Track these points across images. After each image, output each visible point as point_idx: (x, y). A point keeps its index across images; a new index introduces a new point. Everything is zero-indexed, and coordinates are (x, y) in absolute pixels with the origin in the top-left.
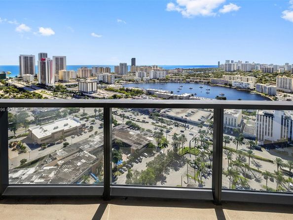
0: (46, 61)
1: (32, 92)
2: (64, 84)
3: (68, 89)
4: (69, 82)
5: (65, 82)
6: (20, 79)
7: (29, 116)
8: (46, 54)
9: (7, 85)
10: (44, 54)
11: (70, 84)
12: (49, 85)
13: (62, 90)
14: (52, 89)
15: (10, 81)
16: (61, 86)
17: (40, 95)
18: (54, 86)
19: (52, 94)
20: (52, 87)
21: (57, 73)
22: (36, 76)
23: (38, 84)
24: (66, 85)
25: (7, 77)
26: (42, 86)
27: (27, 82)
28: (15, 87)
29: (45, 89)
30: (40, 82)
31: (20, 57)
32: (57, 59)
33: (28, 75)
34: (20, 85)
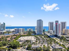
0: (58, 24)
1: (52, 38)
2: (65, 36)
3: (67, 39)
4: (67, 35)
5: (66, 35)
6: (49, 32)
7: (51, 49)
8: (58, 21)
9: (45, 34)
10: (57, 21)
11: (68, 36)
12: (59, 36)
13: (64, 39)
14: (60, 38)
15: (46, 33)
16: (64, 37)
17: (55, 40)
18: (61, 37)
19: (59, 40)
20: (59, 37)
21: (62, 30)
22: (54, 31)
23: (54, 35)
24: (66, 37)
25: (45, 31)
26: (56, 36)
27: (51, 34)
28: (47, 35)
29: (57, 37)
30: (55, 34)
31: (49, 23)
32: (62, 23)
33: (51, 30)
34: (49, 35)
